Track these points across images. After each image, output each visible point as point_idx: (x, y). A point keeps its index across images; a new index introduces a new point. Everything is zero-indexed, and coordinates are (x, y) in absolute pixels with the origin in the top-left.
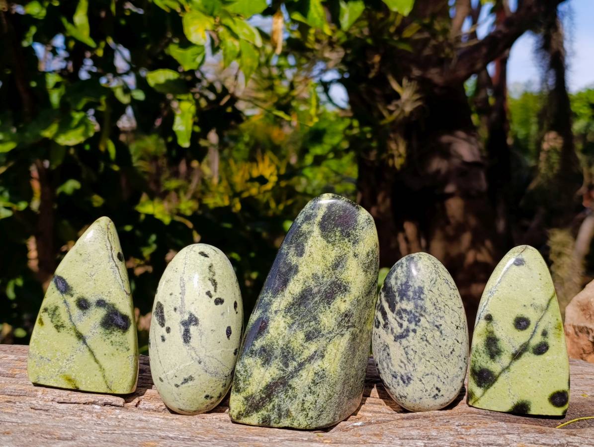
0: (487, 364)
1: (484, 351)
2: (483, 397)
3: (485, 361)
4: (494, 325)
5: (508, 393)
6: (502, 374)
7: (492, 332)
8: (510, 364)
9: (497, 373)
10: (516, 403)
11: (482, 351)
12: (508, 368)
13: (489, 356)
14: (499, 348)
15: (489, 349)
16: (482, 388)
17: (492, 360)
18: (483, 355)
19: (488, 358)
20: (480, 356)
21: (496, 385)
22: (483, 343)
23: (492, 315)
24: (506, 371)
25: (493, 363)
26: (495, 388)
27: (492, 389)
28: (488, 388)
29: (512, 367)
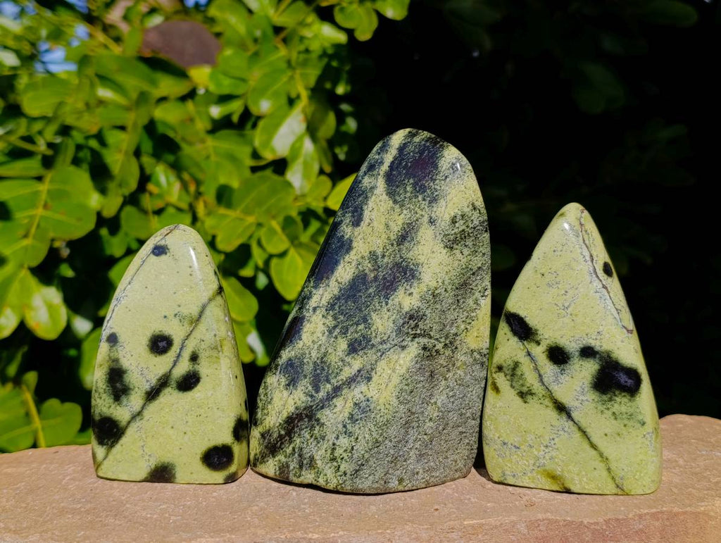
0: (111, 409)
1: (105, 389)
2: (107, 459)
3: (107, 405)
4: (120, 349)
5: (142, 452)
6: (132, 424)
7: (116, 361)
8: (143, 408)
9: (124, 423)
10: (153, 467)
11: (103, 390)
12: (139, 413)
13: (112, 397)
14: (127, 384)
15: (112, 386)
16: (105, 447)
17: (116, 403)
18: (104, 396)
19: (112, 401)
20: (101, 398)
21: (124, 440)
22: (105, 377)
23: (117, 335)
24: (138, 419)
25: (118, 407)
26: (122, 445)
27: (118, 448)
28: (112, 446)
29: (146, 413)
